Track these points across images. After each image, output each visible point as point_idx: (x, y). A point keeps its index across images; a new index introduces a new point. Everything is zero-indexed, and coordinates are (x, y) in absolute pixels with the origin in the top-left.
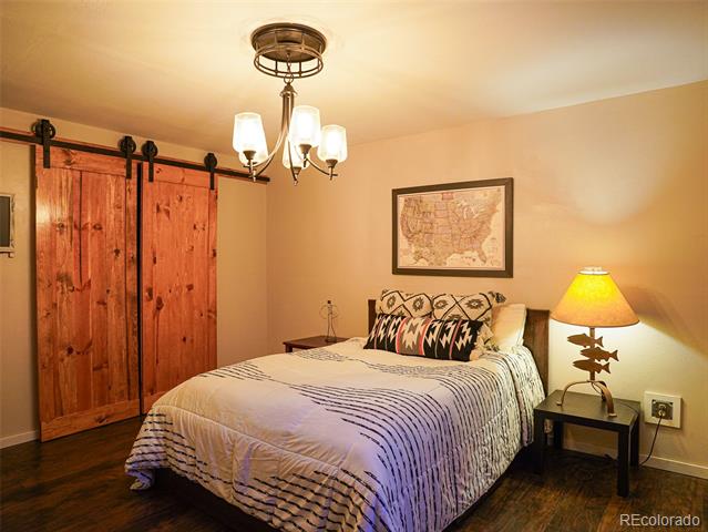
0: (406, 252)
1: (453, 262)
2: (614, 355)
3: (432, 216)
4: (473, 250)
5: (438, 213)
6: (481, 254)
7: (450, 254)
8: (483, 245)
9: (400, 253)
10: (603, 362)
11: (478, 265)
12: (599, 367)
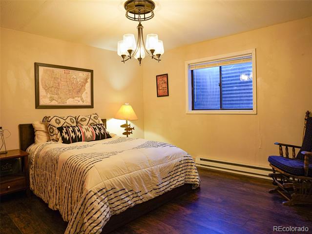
0: (45, 97)
1: (70, 102)
2: (133, 129)
3: (59, 80)
4: (78, 97)
5: (62, 79)
6: (82, 99)
7: (68, 98)
8: (83, 95)
9: (41, 97)
10: (131, 131)
11: (81, 103)
12: (129, 133)
